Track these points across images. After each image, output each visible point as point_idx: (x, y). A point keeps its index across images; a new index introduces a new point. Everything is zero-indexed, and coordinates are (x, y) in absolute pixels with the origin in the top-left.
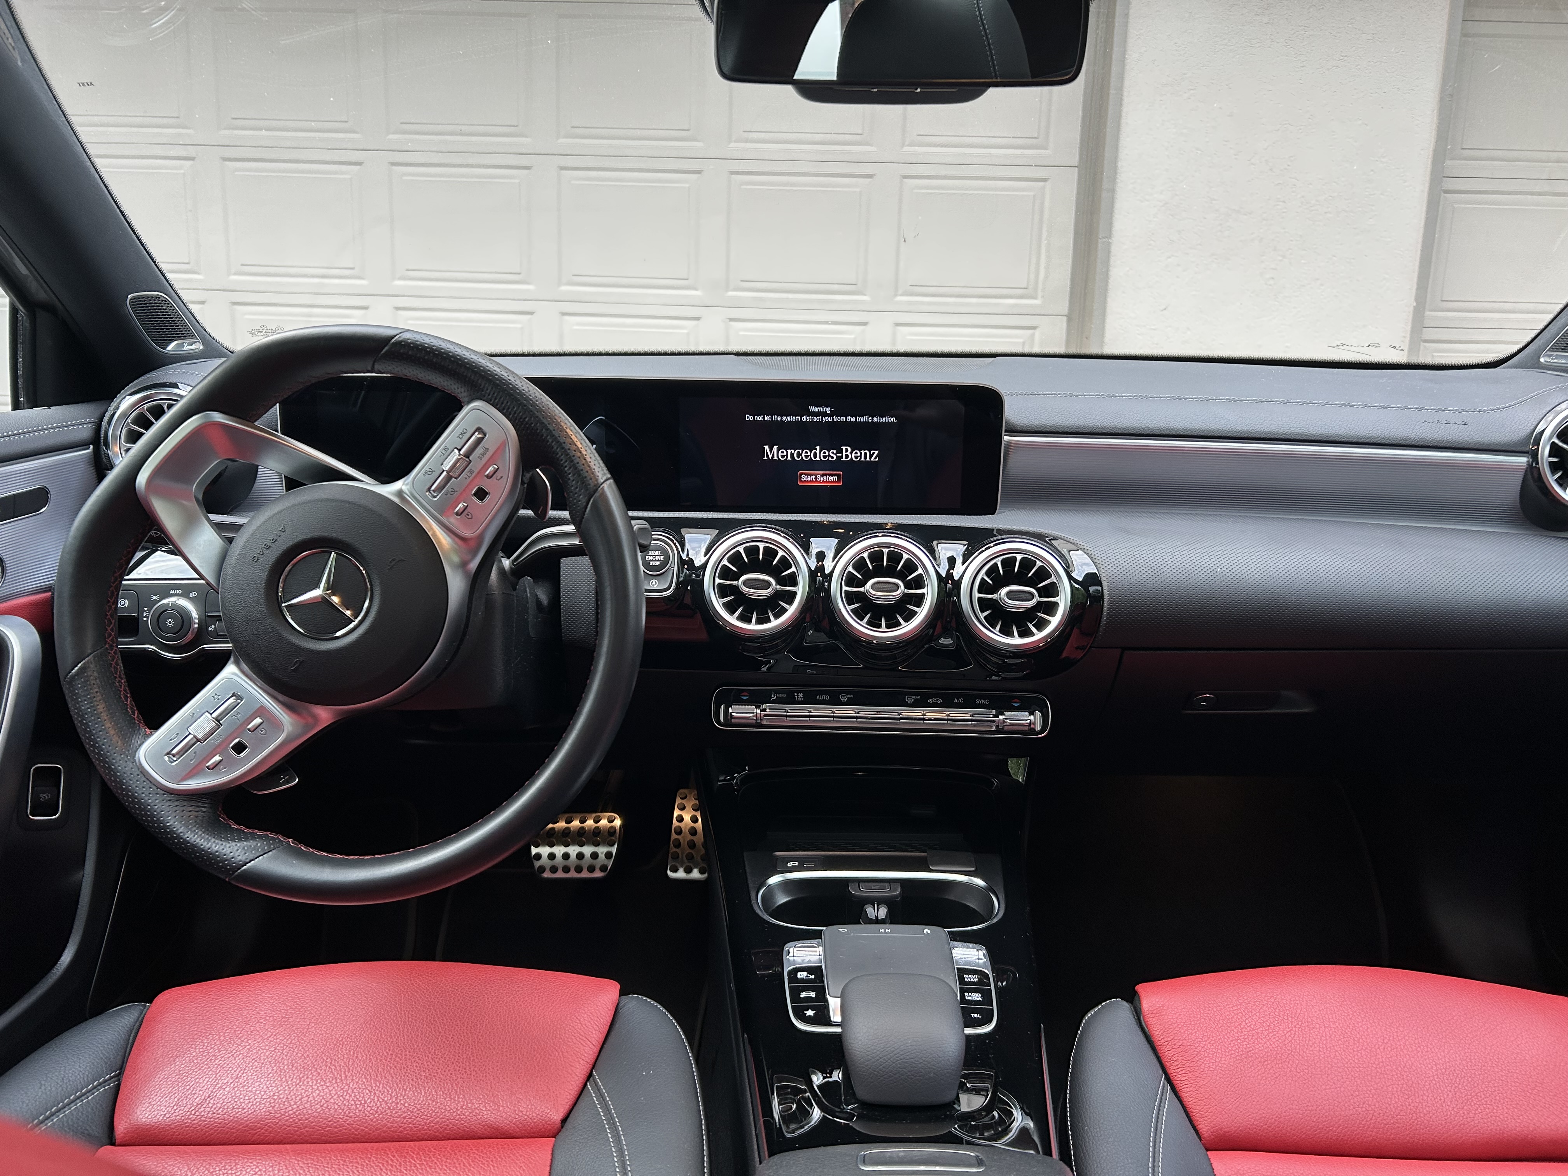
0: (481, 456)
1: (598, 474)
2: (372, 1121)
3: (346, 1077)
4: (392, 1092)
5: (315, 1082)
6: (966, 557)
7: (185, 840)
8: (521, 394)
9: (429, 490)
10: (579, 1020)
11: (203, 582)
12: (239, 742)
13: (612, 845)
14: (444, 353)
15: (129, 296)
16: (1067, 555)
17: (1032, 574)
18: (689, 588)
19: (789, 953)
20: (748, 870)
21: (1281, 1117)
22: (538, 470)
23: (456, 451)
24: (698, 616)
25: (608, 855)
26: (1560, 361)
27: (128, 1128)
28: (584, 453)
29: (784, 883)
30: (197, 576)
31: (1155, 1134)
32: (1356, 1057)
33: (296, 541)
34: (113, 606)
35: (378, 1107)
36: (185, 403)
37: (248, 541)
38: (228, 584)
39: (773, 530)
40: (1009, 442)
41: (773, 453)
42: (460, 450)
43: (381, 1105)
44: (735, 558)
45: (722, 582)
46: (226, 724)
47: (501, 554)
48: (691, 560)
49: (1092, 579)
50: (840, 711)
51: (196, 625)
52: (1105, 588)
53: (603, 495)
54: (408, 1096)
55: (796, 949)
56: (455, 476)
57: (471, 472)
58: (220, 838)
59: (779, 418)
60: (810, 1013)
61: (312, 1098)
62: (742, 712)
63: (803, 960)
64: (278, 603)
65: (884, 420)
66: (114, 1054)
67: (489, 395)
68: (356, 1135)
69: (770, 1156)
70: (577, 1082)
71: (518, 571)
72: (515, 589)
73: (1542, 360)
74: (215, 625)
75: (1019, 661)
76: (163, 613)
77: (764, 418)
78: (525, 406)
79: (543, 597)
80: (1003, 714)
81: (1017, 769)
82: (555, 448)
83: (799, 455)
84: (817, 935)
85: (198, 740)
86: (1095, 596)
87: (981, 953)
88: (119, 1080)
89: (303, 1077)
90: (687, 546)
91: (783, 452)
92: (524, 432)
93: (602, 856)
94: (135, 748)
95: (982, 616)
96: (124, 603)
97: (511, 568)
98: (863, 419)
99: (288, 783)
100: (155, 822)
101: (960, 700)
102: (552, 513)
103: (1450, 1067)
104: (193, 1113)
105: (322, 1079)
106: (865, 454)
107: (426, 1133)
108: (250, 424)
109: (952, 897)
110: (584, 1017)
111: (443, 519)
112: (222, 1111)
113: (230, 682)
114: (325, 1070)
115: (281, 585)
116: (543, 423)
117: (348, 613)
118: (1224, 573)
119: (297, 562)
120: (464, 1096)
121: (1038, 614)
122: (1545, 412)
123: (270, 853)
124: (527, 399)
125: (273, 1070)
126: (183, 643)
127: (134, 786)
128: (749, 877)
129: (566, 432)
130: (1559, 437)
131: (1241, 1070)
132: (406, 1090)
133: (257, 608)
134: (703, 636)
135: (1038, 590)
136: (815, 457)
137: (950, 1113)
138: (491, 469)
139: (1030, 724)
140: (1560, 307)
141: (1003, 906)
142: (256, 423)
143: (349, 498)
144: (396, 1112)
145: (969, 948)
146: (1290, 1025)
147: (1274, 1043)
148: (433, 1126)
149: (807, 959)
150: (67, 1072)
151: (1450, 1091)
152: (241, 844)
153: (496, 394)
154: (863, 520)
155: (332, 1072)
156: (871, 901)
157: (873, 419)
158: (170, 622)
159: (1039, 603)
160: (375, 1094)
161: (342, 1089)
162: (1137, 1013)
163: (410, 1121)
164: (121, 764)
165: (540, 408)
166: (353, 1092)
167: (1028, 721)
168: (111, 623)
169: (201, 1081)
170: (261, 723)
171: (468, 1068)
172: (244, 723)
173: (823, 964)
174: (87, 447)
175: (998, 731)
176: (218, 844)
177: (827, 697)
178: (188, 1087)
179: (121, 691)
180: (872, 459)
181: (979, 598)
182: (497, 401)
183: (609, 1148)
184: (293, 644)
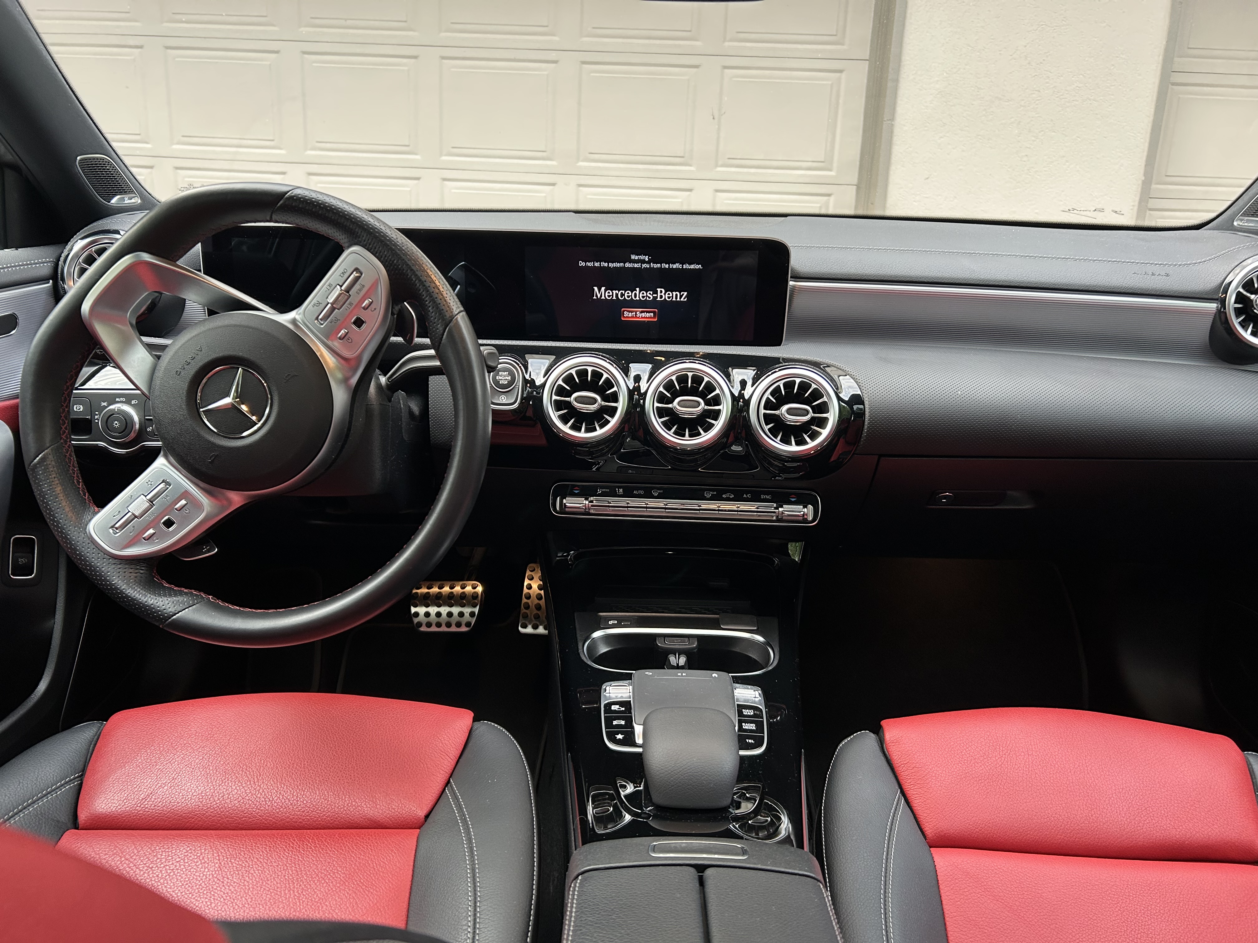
0: (359, 292)
1: (453, 307)
2: (278, 813)
3: (258, 780)
4: (294, 792)
5: (234, 784)
6: (755, 380)
7: (126, 595)
8: (390, 240)
9: (317, 318)
10: (440, 740)
11: (138, 392)
12: (169, 519)
13: (475, 606)
14: (328, 206)
15: (79, 158)
16: (837, 380)
17: (809, 395)
18: (531, 403)
19: (606, 690)
20: (577, 626)
21: (989, 823)
22: (405, 303)
23: (338, 287)
24: (539, 426)
25: (472, 614)
26: (1250, 225)
27: (87, 816)
28: (442, 290)
29: (606, 637)
30: (134, 387)
31: (890, 835)
32: (1052, 778)
33: (210, 358)
34: (67, 409)
35: (283, 803)
36: (119, 246)
37: (172, 358)
38: (157, 393)
39: (600, 357)
40: (794, 286)
41: (601, 293)
42: (341, 286)
43: (285, 802)
44: (569, 379)
45: (558, 398)
46: (158, 504)
47: (378, 372)
48: (533, 380)
49: (856, 399)
50: (652, 503)
51: (137, 426)
52: (867, 406)
53: (457, 324)
54: (306, 796)
55: (611, 688)
56: (338, 307)
57: (351, 304)
58: (155, 594)
59: (606, 265)
60: (620, 736)
61: (231, 796)
62: (574, 503)
63: (616, 696)
64: (197, 408)
65: (692, 267)
66: (77, 760)
67: (365, 241)
68: (265, 824)
69: (583, 845)
70: (438, 788)
71: (393, 386)
72: (390, 401)
73: (1235, 223)
74: (152, 427)
75: (795, 465)
76: (111, 416)
77: (594, 264)
78: (394, 250)
79: (415, 408)
80: (782, 507)
81: (795, 552)
82: (418, 285)
83: (622, 295)
84: (629, 677)
85: (136, 517)
86: (857, 413)
87: (757, 693)
88: (82, 780)
89: (225, 779)
90: (530, 369)
91: (609, 293)
92: (393, 272)
93: (467, 615)
94: (86, 523)
95: (766, 428)
96: (78, 408)
97: (387, 384)
98: (675, 266)
99: (209, 552)
100: (103, 581)
101: (748, 495)
102: (417, 340)
103: (1126, 787)
104: (139, 805)
105: (239, 781)
106: (676, 295)
107: (320, 824)
108: (173, 263)
109: (737, 649)
110: (444, 738)
111: (329, 343)
112: (162, 804)
113: (161, 471)
114: (242, 775)
115: (199, 394)
116: (408, 265)
117: (254, 418)
118: (964, 395)
119: (212, 376)
120: (349, 796)
121: (812, 427)
122: (1233, 266)
123: (194, 606)
124: (396, 245)
125: (201, 774)
126: (127, 441)
127: (86, 552)
128: (578, 632)
129: (427, 273)
130: (1243, 287)
131: (961, 787)
132: (304, 791)
133: (180, 413)
134: (543, 442)
135: (812, 408)
136: (635, 297)
137: (726, 815)
138: (366, 302)
139: (804, 515)
140: (1251, 182)
141: (777, 657)
142: (177, 263)
143: (252, 324)
144: (297, 808)
145: (748, 689)
146: (1001, 753)
147: (987, 766)
148: (325, 819)
149: (620, 695)
150: (40, 773)
151: (1125, 806)
152: (171, 599)
153: (370, 241)
154: (673, 350)
155: (247, 776)
156: (674, 652)
157: (683, 266)
158: (116, 424)
159: (812, 418)
160: (280, 793)
161: (255, 789)
162: (881, 743)
163: (307, 814)
164: (74, 534)
165: (406, 252)
166: (263, 791)
167: (802, 513)
168: (65, 423)
169: (145, 781)
170: (186, 504)
171: (353, 775)
172: (172, 503)
173: (631, 699)
174: (46, 281)
175: (778, 520)
176: (152, 598)
177: (642, 492)
178: (135, 786)
179: (74, 477)
180: (682, 300)
181: (764, 414)
182: (371, 246)
183: (461, 837)
184: (209, 442)
